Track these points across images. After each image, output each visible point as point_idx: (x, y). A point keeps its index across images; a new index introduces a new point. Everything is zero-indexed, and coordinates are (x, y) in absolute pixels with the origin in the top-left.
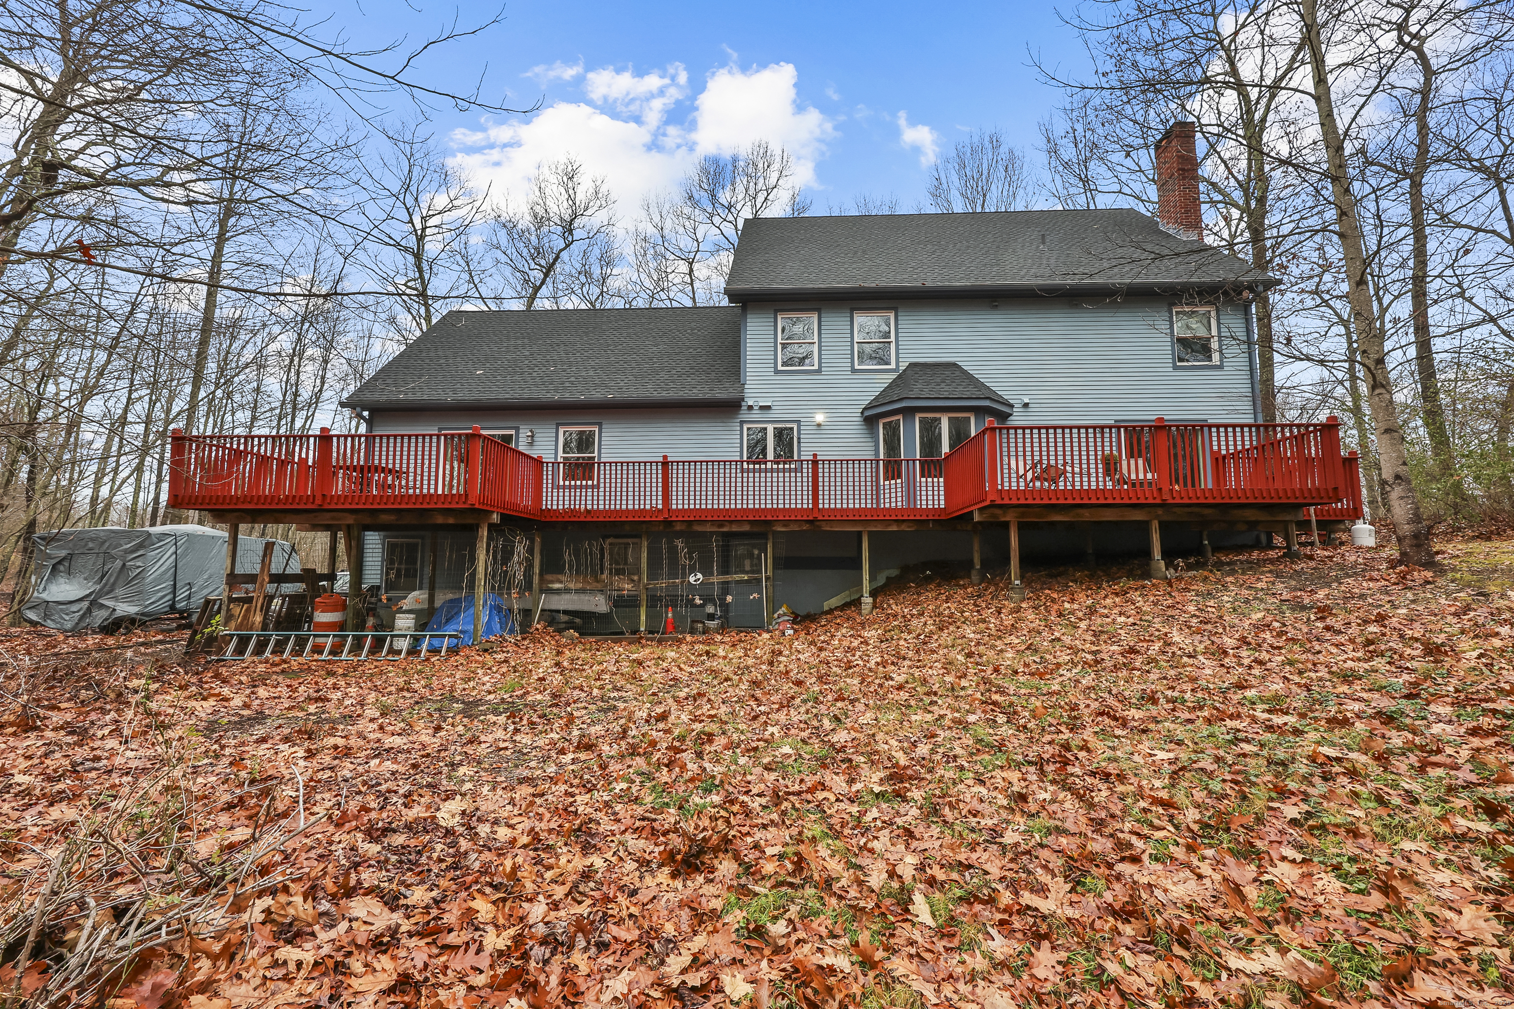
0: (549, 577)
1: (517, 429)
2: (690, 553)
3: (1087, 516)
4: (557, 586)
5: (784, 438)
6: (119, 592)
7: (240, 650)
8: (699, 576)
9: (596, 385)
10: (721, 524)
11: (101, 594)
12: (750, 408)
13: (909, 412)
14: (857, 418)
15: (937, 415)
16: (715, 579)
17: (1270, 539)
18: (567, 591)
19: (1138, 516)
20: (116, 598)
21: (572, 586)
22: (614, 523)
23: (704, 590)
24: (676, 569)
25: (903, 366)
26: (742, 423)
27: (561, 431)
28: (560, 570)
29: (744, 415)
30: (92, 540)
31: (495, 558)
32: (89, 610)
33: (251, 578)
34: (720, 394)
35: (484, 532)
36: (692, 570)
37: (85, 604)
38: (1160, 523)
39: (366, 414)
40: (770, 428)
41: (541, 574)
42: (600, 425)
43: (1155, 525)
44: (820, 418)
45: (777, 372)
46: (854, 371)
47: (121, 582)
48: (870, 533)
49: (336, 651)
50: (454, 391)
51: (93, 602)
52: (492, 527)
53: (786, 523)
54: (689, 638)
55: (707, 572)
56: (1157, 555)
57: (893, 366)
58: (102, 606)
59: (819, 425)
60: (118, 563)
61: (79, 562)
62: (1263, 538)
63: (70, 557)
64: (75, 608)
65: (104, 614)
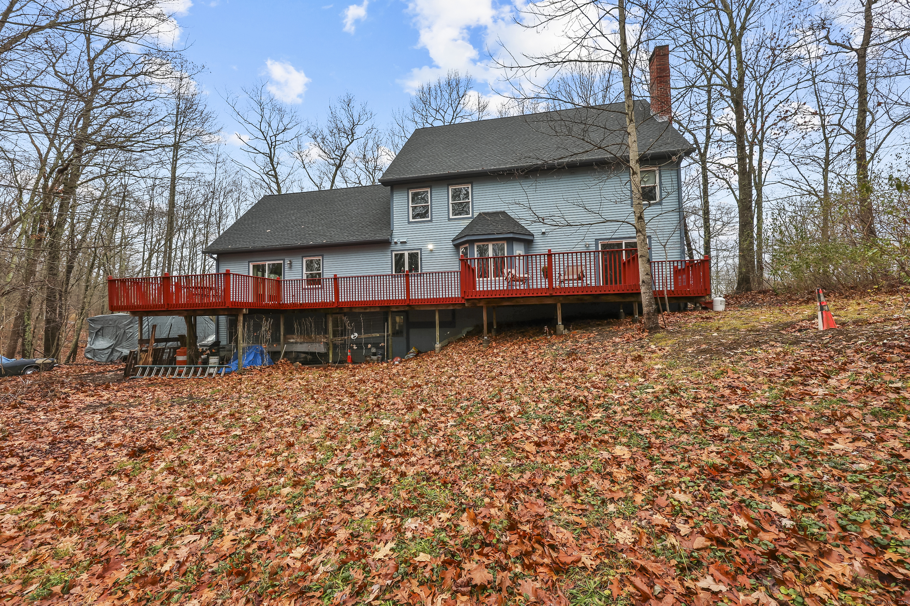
0: (288, 336)
1: (284, 260)
2: (351, 323)
3: (522, 302)
4: (292, 341)
5: (413, 257)
6: (124, 344)
7: (142, 374)
8: (356, 335)
9: (320, 235)
10: (366, 308)
11: (116, 345)
12: (396, 243)
13: (472, 242)
14: (450, 245)
15: (485, 243)
16: (363, 336)
17: (686, 305)
18: (296, 343)
19: (549, 301)
20: (123, 347)
21: (298, 340)
22: (316, 310)
23: (358, 342)
24: (344, 332)
25: (476, 215)
26: (392, 251)
27: (304, 260)
28: (293, 333)
29: (393, 247)
30: (111, 320)
31: (248, 329)
32: (112, 353)
33: (148, 341)
34: (379, 237)
35: (241, 318)
36: (352, 333)
37: (110, 350)
38: (562, 305)
39: (215, 256)
40: (406, 254)
41: (284, 335)
42: (323, 256)
43: (559, 306)
44: (430, 247)
45: (409, 223)
46: (449, 219)
47: (124, 339)
48: (440, 311)
49: (187, 374)
50: (254, 243)
51: (113, 349)
52: (244, 315)
53: (397, 307)
54: (350, 366)
55: (360, 333)
56: (560, 323)
57: (470, 216)
58: (117, 351)
59: (431, 251)
60: (122, 331)
61: (106, 331)
62: (682, 306)
63: (102, 329)
64: (106, 352)
65: (118, 354)
